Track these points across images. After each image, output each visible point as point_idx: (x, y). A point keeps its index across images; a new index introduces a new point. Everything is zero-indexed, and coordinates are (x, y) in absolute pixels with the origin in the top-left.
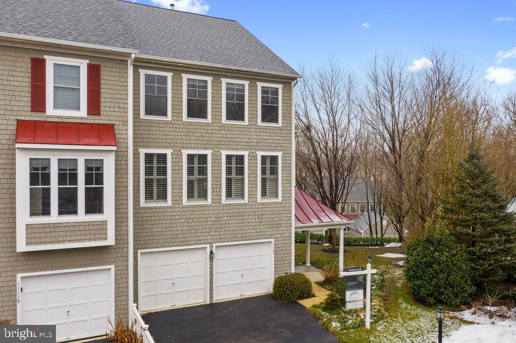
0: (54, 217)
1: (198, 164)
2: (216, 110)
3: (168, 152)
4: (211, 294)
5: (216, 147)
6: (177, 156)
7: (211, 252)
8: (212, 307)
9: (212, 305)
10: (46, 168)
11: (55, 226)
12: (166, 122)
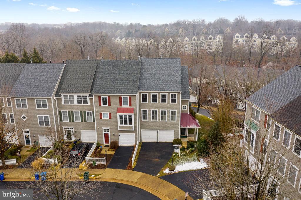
0: (124, 125)
1: (154, 113)
2: (159, 100)
3: (148, 110)
4: (158, 140)
5: (159, 109)
6: (150, 111)
7: (158, 132)
8: (158, 143)
9: (158, 142)
10: (122, 117)
11: (124, 126)
12: (147, 104)
